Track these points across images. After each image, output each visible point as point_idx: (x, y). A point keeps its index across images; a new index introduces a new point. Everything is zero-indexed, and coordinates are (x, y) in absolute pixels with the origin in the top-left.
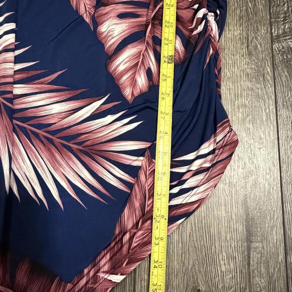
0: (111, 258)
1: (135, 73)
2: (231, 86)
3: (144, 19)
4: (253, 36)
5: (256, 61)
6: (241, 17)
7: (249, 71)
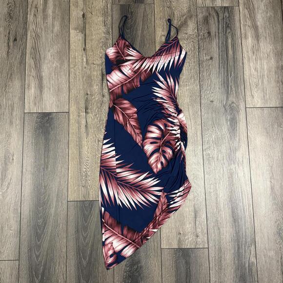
0: (153, 225)
1: (157, 164)
3: (159, 144)
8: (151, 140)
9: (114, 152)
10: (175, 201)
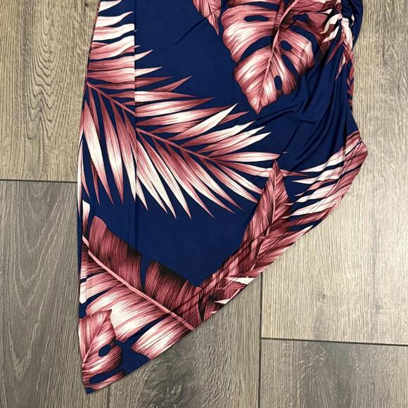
0: (240, 262)
1: (262, 82)
2: (364, 98)
3: (271, 23)
4: (390, 44)
5: (392, 71)
8: (249, 11)
9: (132, 38)
10: (313, 197)
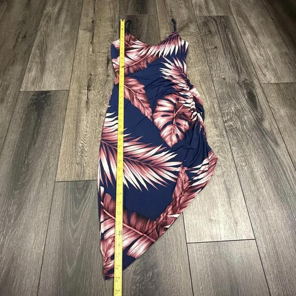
0: (172, 208)
1: (171, 136)
3: (172, 117)
4: (216, 121)
5: (219, 130)
6: (210, 115)
7: (217, 134)
8: (163, 113)
10: (199, 177)
